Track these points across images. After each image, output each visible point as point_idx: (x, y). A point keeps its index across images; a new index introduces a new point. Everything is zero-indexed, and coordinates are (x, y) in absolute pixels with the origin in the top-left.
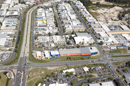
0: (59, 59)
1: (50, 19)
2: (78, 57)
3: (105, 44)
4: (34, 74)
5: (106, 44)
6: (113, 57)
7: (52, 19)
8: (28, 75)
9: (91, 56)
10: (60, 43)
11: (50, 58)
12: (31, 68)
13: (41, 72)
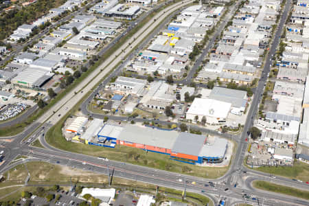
0: (107, 152)
1: (195, 35)
2: (161, 157)
3: (267, 139)
4: (20, 175)
5: (272, 139)
6: (262, 185)
7: (199, 35)
8: (6, 175)
9: (197, 164)
10: (150, 107)
11: (89, 143)
12: (30, 157)
13: (37, 176)
